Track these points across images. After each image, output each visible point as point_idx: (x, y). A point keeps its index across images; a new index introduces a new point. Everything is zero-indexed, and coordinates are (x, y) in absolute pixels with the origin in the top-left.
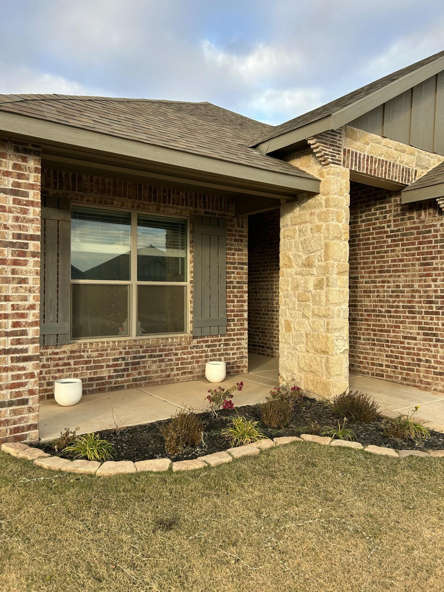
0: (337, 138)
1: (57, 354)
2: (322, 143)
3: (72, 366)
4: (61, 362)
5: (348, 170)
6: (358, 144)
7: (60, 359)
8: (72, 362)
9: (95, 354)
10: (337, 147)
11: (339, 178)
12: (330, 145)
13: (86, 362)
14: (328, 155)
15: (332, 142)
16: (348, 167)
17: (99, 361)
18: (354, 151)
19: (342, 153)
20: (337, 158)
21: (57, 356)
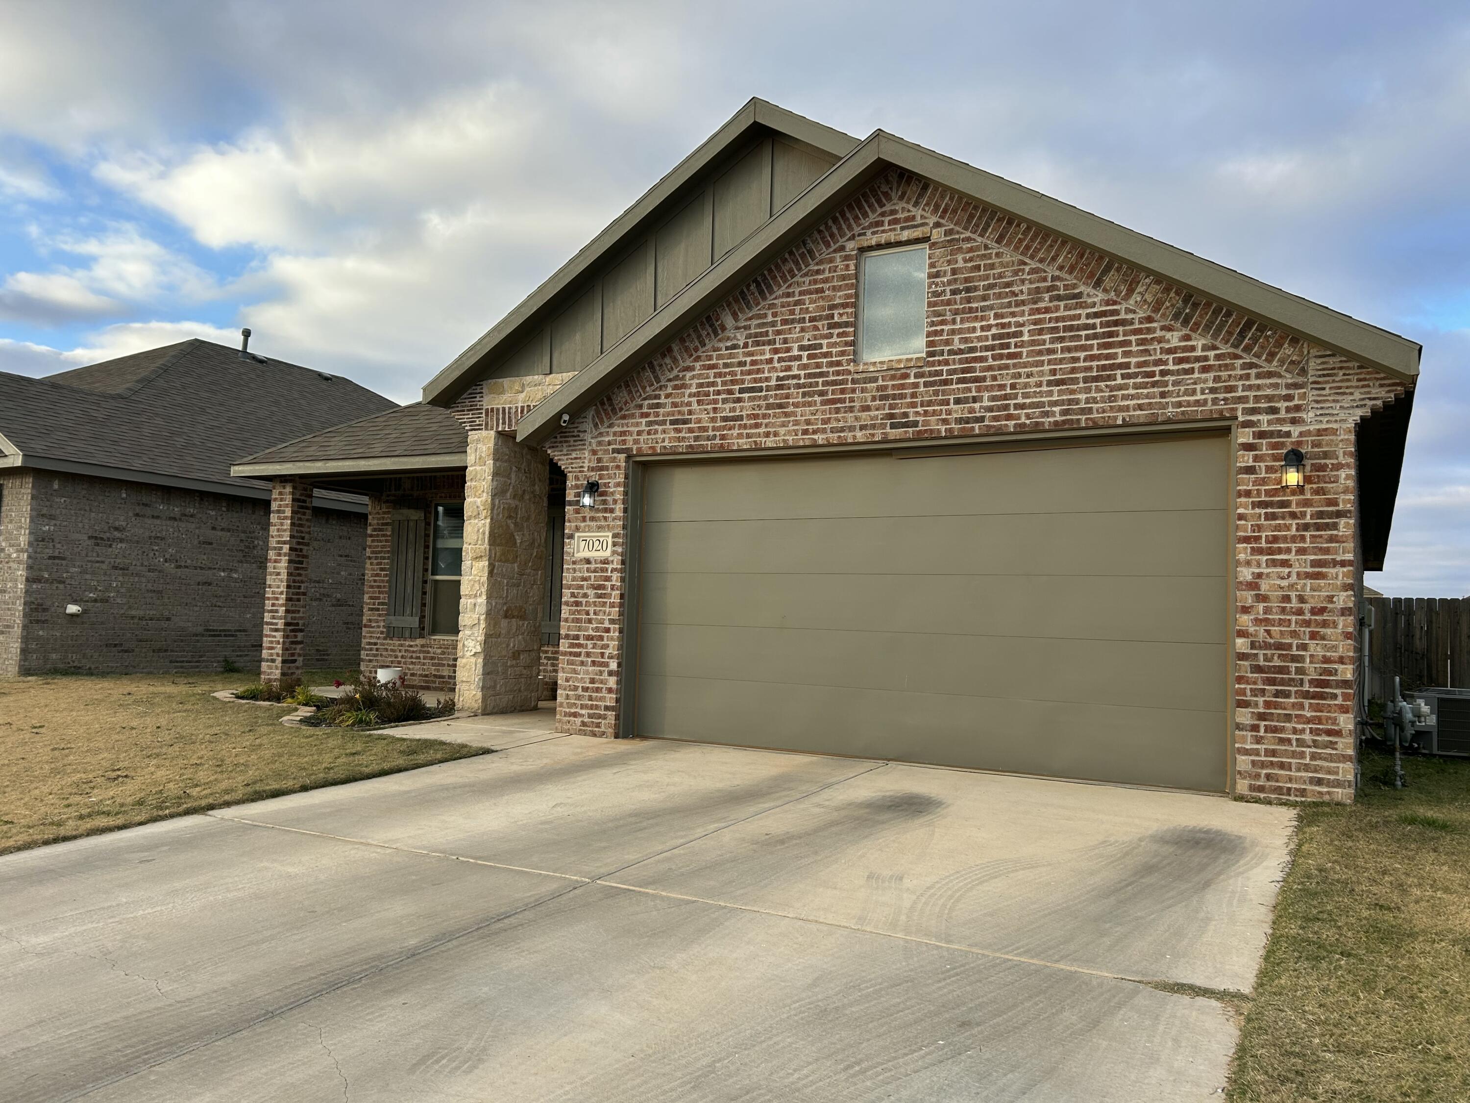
0: (478, 399)
1: (411, 646)
2: (458, 411)
3: (422, 661)
4: (414, 655)
5: (492, 433)
6: (507, 396)
7: (413, 652)
8: (421, 655)
9: (439, 651)
10: (478, 409)
11: (479, 446)
12: (468, 410)
13: (432, 658)
14: (465, 422)
15: (471, 406)
16: (492, 429)
17: (442, 659)
18: (500, 406)
19: (484, 415)
20: (478, 423)
21: (411, 649)
